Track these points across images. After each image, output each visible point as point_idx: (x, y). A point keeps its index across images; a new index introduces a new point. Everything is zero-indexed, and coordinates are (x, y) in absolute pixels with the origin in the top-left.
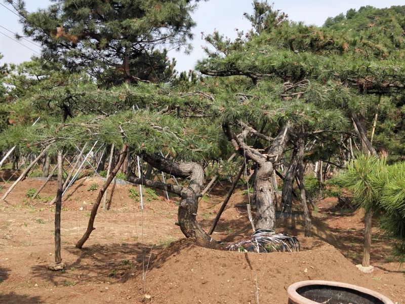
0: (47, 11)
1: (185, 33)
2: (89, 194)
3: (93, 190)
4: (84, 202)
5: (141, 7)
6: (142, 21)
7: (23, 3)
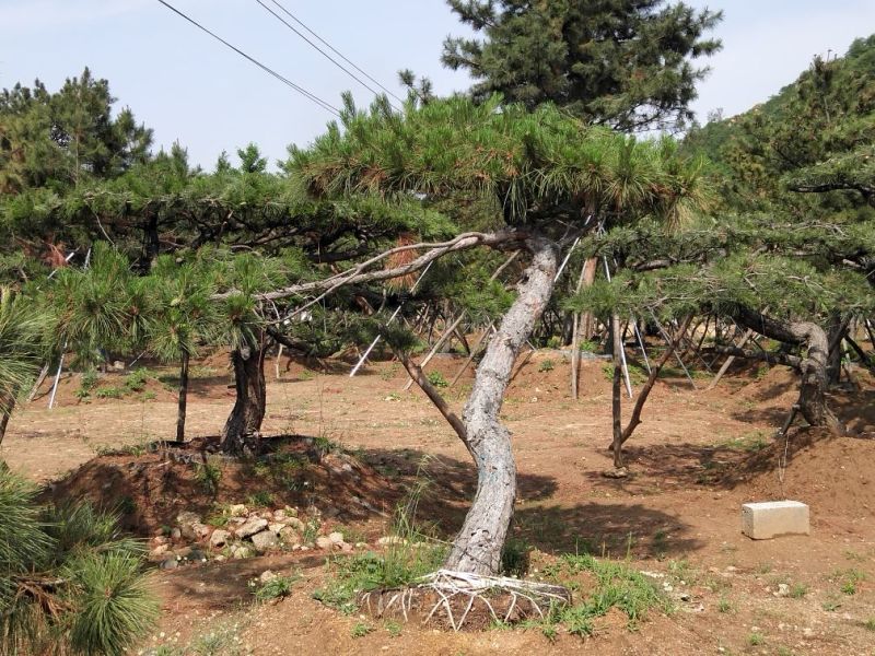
0: (468, 95)
1: (682, 111)
2: (542, 376)
3: (548, 370)
4: (537, 390)
5: (616, 78)
6: (621, 100)
7: (429, 84)
